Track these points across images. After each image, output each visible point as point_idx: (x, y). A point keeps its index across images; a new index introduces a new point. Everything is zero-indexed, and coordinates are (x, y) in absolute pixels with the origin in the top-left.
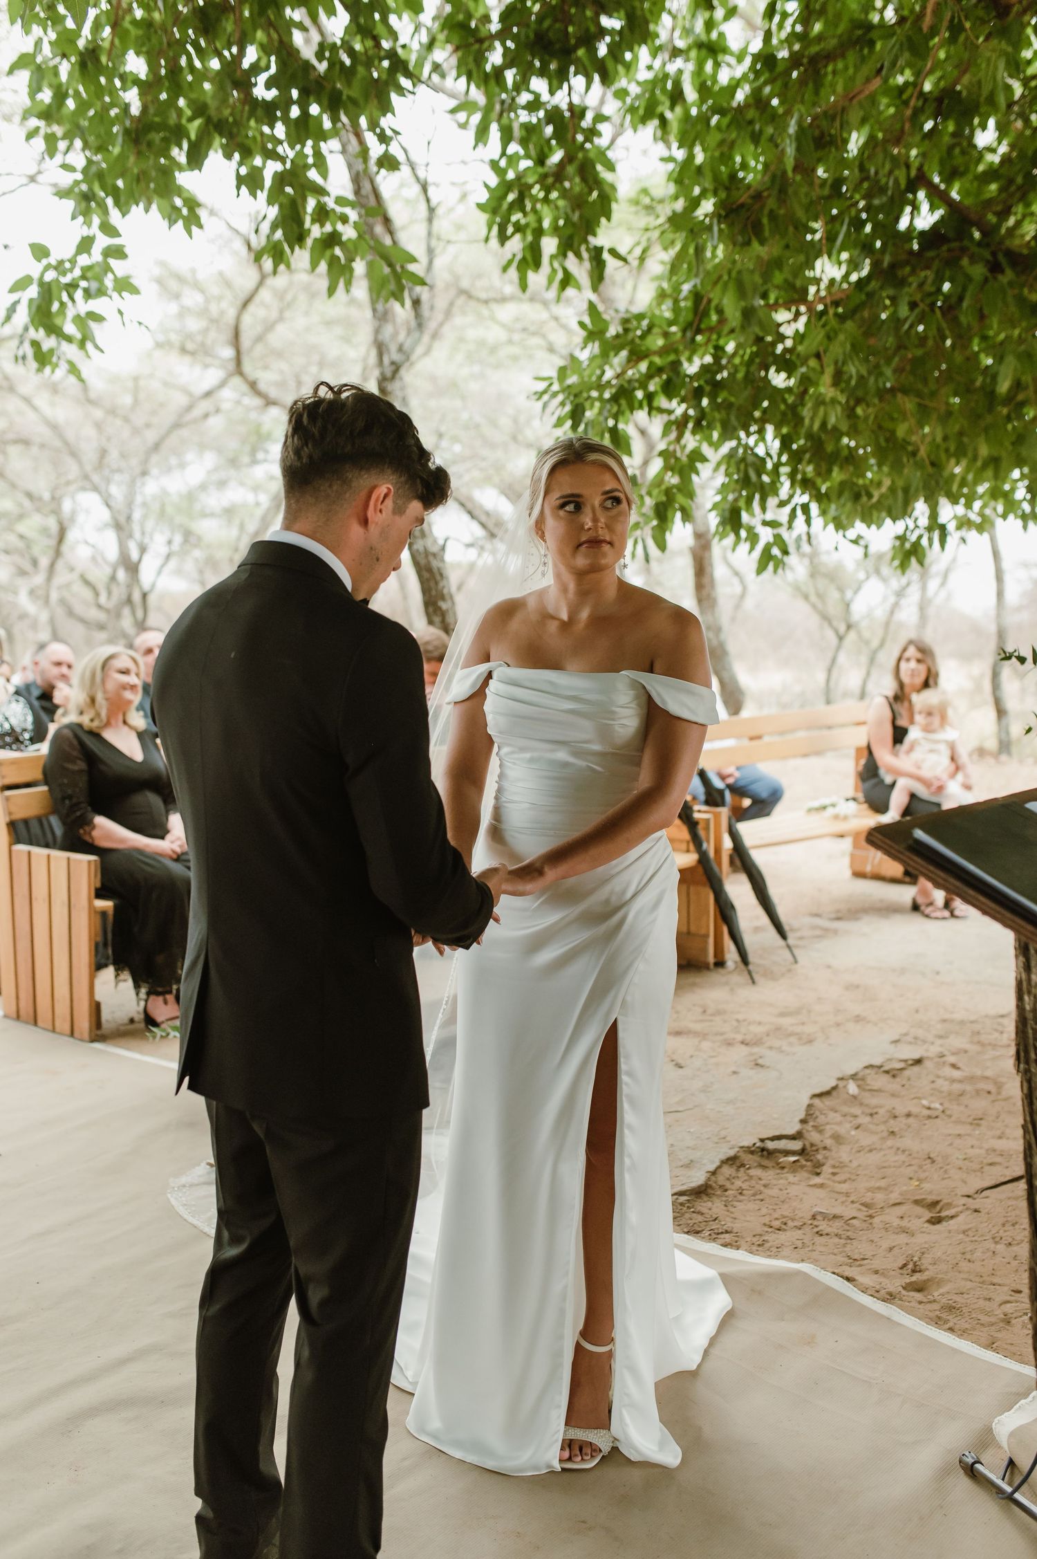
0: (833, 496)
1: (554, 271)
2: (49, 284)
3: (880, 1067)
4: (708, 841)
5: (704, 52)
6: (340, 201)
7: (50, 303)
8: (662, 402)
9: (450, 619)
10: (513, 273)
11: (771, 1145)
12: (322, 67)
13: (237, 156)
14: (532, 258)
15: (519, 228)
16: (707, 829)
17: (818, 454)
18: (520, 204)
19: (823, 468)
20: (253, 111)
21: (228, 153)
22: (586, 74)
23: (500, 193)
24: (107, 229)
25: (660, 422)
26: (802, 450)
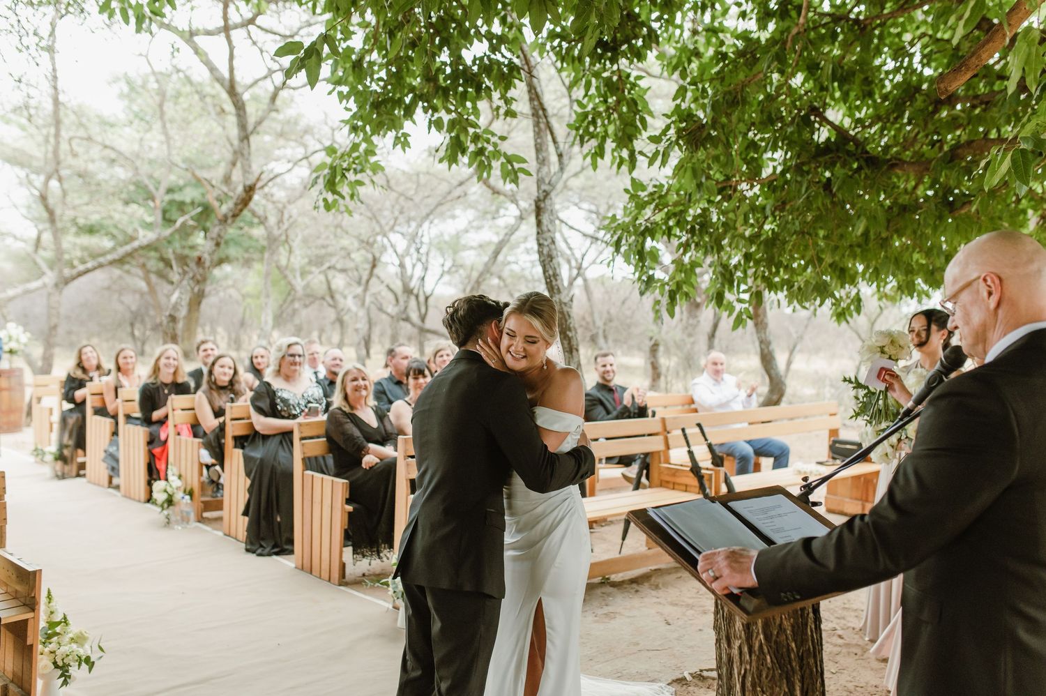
0: (779, 287)
1: (614, 157)
2: (335, 167)
4: (710, 488)
5: (710, 34)
6: (487, 131)
7: (335, 177)
8: (677, 231)
9: (574, 342)
10: (589, 159)
11: (705, 674)
12: (475, 68)
13: (430, 111)
14: (600, 152)
15: (592, 136)
16: (710, 480)
17: (771, 261)
18: (594, 122)
19: (774, 270)
20: (437, 92)
21: (425, 110)
22: (628, 58)
23: (581, 118)
24: (366, 140)
25: (675, 242)
26: (761, 260)
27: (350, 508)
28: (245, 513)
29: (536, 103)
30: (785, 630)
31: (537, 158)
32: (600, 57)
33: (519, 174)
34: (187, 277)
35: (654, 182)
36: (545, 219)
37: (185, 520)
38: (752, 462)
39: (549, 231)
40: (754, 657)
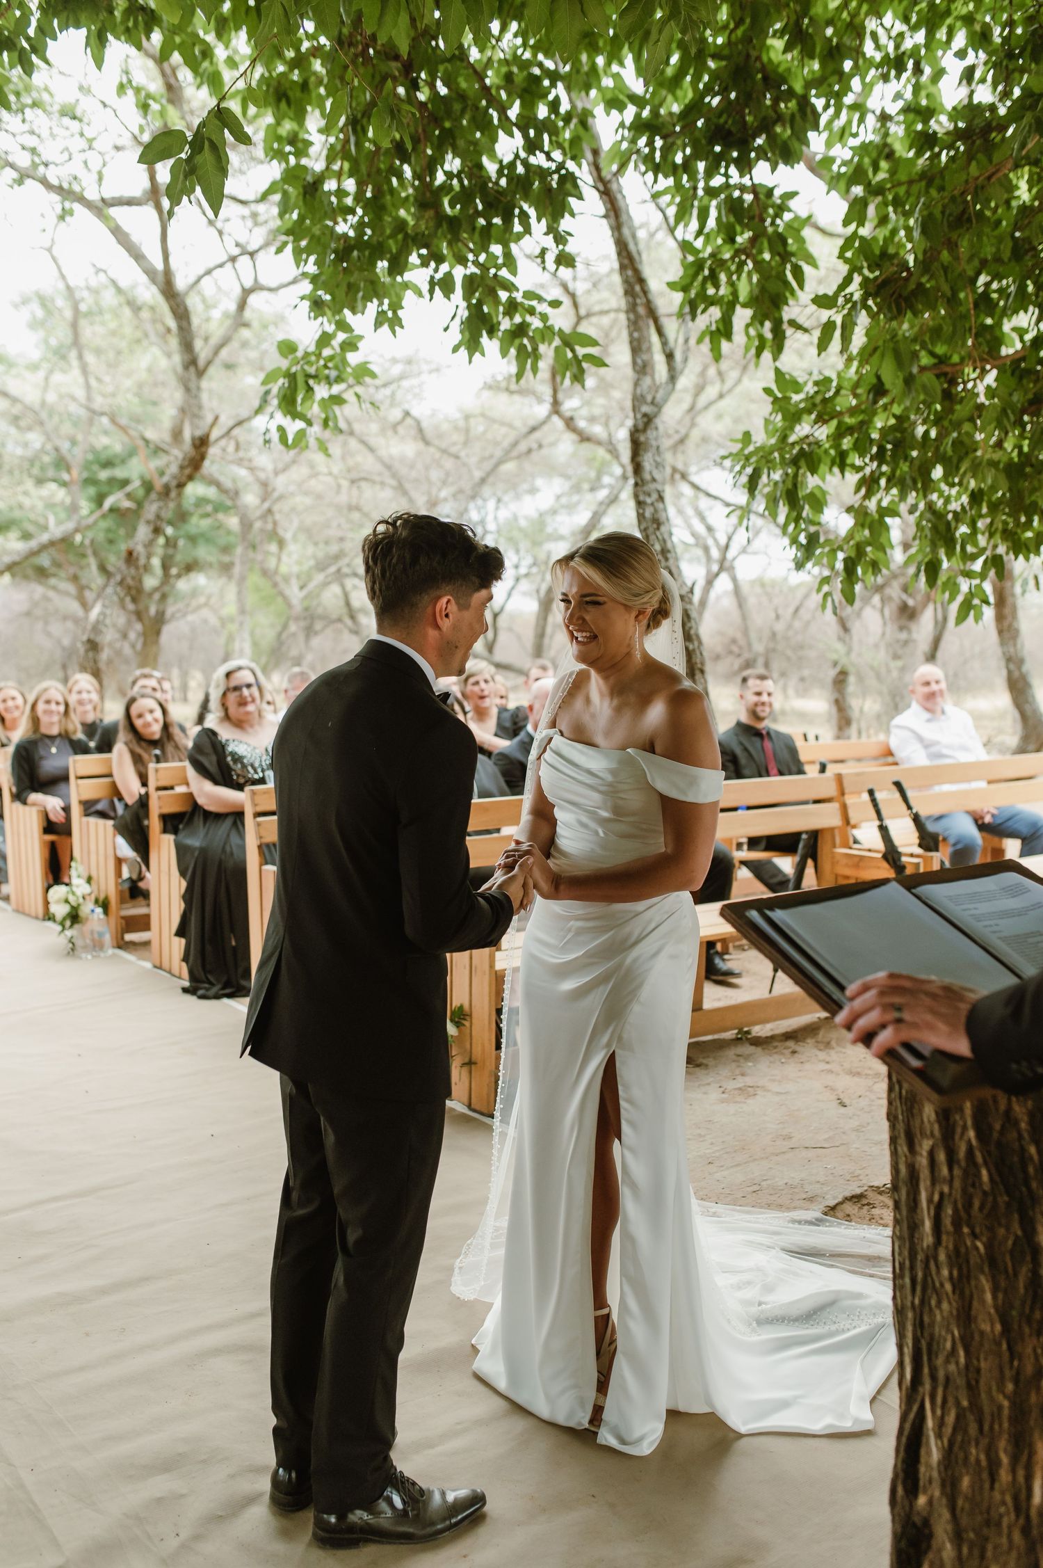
0: (1032, 547)
1: (748, 337)
2: (295, 374)
5: (913, 115)
6: (529, 295)
7: (295, 391)
8: (855, 458)
10: (706, 342)
12: (502, 183)
13: (433, 264)
14: (724, 330)
15: (711, 302)
17: (1017, 504)
18: (713, 278)
19: (1023, 519)
20: (439, 225)
21: (424, 262)
22: (767, 161)
23: (691, 272)
24: (343, 326)
25: (852, 478)
26: (1000, 501)
28: (181, 932)
29: (630, 273)
30: (1016, 1123)
31: (634, 363)
32: (718, 159)
33: (585, 365)
34: (112, 582)
35: (816, 377)
36: (648, 461)
37: (97, 946)
39: (654, 480)
40: (957, 1172)
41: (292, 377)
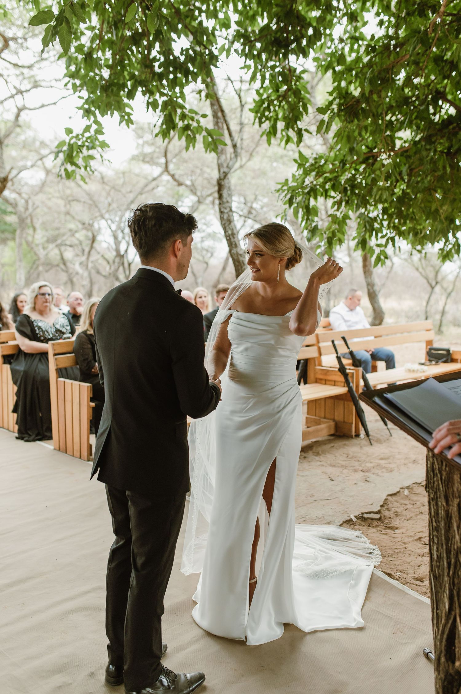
0: (406, 234)
1: (283, 136)
2: (72, 144)
3: (421, 483)
4: (353, 383)
5: (353, 41)
6: (191, 111)
7: (72, 153)
8: (331, 193)
10: (265, 138)
11: (366, 516)
12: (182, 58)
13: (148, 95)
14: (273, 131)
15: (268, 118)
16: (352, 377)
17: (400, 215)
18: (268, 108)
19: (402, 221)
20: (153, 77)
21: (144, 94)
22: (296, 54)
23: (258, 105)
24: (96, 122)
25: (330, 202)
26: (393, 213)
27: (93, 404)
28: (15, 411)
29: (216, 106)
33: (218, 145)
35: (315, 156)
36: (225, 193)
38: (370, 365)
39: (228, 202)
41: (71, 146)
